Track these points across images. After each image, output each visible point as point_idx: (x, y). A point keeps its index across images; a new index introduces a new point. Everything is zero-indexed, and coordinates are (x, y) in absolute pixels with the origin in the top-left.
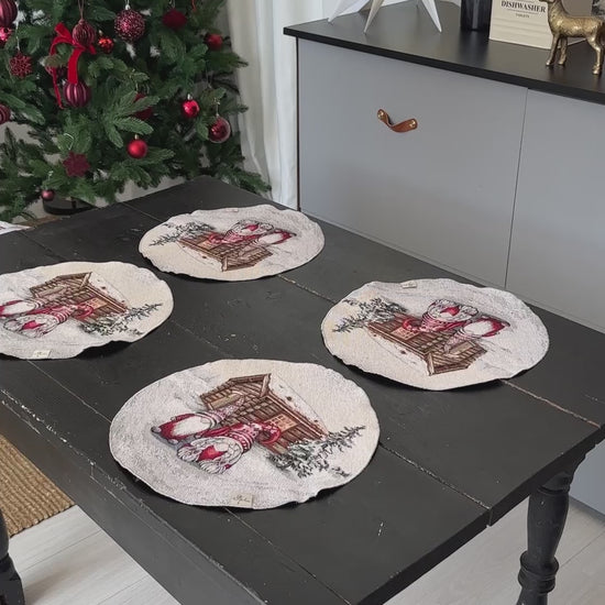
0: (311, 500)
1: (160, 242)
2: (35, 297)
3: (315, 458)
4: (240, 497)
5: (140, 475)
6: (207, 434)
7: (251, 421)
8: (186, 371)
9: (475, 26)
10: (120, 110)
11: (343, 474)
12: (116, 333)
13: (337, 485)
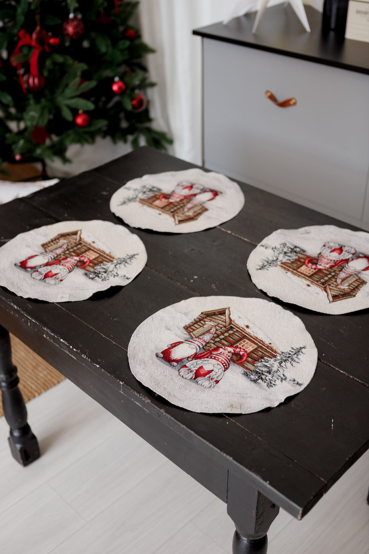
0: (281, 404)
1: (124, 203)
2: (46, 252)
3: (276, 372)
4: (232, 406)
5: (158, 391)
6: (196, 357)
7: (224, 344)
8: (169, 308)
9: (333, 25)
10: (69, 92)
11: (298, 383)
12: (111, 278)
13: (296, 392)
